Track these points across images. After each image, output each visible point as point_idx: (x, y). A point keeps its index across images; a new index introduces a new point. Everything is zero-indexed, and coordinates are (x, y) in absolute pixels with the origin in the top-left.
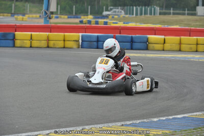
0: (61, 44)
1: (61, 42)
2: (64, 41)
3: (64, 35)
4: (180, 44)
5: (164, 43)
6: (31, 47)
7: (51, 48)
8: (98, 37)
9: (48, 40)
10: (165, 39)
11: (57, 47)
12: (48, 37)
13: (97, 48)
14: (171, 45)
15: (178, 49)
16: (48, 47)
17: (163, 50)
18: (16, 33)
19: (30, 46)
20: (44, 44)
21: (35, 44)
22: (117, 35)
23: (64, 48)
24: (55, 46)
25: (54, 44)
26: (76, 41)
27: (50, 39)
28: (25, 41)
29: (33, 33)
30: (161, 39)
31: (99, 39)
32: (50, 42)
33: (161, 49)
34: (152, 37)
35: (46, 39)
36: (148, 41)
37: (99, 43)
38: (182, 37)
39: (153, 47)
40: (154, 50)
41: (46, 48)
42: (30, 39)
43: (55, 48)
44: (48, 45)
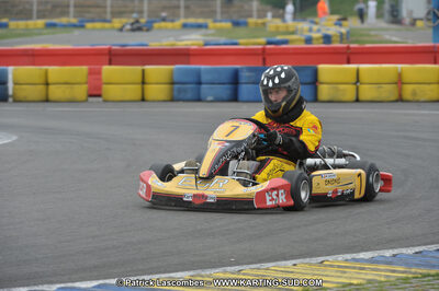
0: (433, 91)
1: (432, 86)
6: (357, 100)
7: (407, 101)
9: (399, 81)
11: (422, 99)
12: (400, 75)
16: (400, 100)
18: (321, 66)
19: (354, 98)
20: (388, 92)
21: (367, 92)
24: (417, 98)
25: (414, 93)
27: (404, 81)
28: (342, 87)
29: (362, 66)
32: (405, 87)
35: (395, 80)
41: (397, 101)
42: (354, 80)
43: (418, 101)
44: (400, 95)
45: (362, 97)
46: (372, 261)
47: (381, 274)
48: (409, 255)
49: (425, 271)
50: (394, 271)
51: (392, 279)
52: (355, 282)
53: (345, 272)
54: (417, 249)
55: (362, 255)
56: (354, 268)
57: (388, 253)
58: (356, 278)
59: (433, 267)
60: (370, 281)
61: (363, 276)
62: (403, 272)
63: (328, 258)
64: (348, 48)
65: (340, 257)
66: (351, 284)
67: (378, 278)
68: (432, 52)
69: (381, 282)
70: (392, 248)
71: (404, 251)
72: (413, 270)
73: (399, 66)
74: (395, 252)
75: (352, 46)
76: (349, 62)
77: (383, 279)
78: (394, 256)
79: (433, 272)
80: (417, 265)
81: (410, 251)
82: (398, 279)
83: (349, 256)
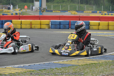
0: (39, 26)
2: (41, 24)
3: (41, 21)
4: (108, 26)
5: (99, 25)
6: (21, 28)
7: (33, 29)
8: (60, 22)
9: (31, 24)
10: (99, 23)
12: (31, 22)
13: (60, 28)
14: (102, 27)
15: (107, 29)
16: (31, 28)
17: (99, 29)
18: (13, 20)
19: (20, 28)
20: (28, 26)
21: (23, 26)
22: (71, 21)
23: (41, 28)
24: (35, 28)
25: (34, 27)
26: (47, 24)
27: (32, 24)
28: (17, 25)
29: (22, 20)
30: (97, 23)
31: (61, 23)
32: (32, 25)
33: (97, 29)
34: (92, 22)
35: (30, 24)
36: (89, 24)
37: (61, 25)
38: (110, 22)
39: (92, 27)
40: (93, 29)
41: (30, 28)
42: (21, 23)
43: (35, 29)
44: (31, 27)
45: (22, 27)
46: (18, 67)
47: (19, 71)
48: (27, 66)
49: (30, 70)
50: (23, 70)
51: (22, 72)
52: (13, 73)
53: (11, 70)
54: (29, 64)
55: (16, 66)
56: (13, 69)
57: (22, 65)
58: (13, 71)
59: (32, 69)
60: (17, 72)
61: (15, 71)
62: (25, 70)
63: (7, 66)
64: (19, 16)
65: (10, 66)
66: (12, 73)
67: (19, 72)
68: (39, 17)
69: (19, 73)
70: (23, 64)
71: (26, 65)
72: (28, 70)
73: (31, 20)
74: (24, 65)
75: (20, 15)
76: (19, 19)
77: (20, 72)
78: (24, 66)
79: (32, 70)
80: (29, 69)
81: (27, 65)
82: (24, 72)
83: (12, 66)
